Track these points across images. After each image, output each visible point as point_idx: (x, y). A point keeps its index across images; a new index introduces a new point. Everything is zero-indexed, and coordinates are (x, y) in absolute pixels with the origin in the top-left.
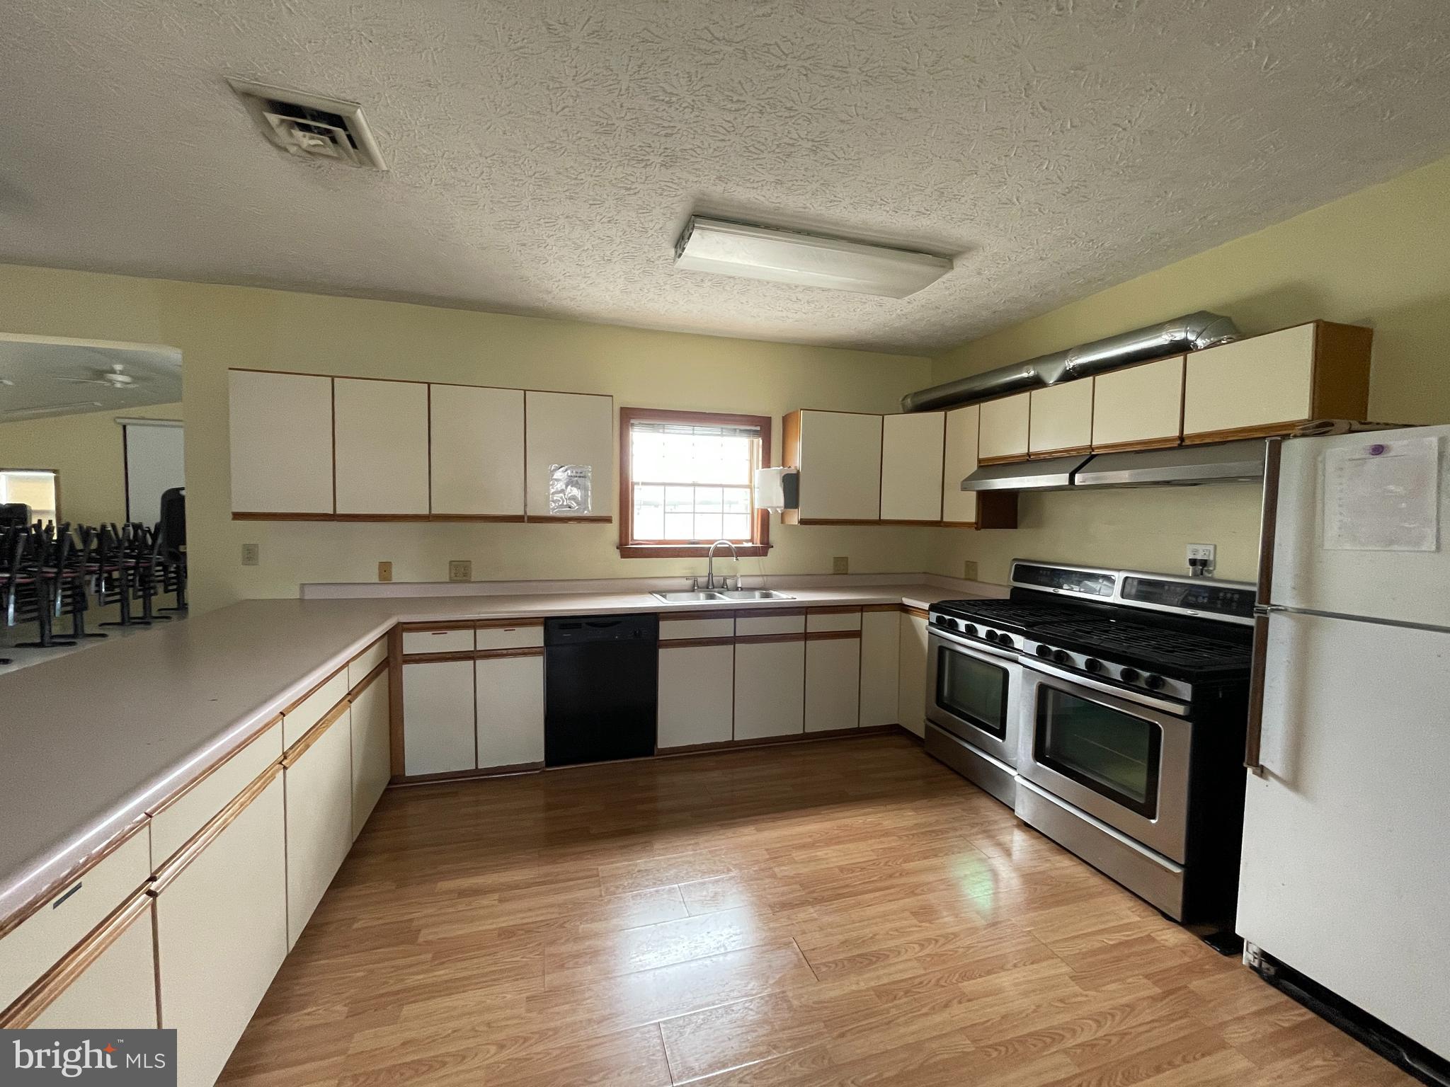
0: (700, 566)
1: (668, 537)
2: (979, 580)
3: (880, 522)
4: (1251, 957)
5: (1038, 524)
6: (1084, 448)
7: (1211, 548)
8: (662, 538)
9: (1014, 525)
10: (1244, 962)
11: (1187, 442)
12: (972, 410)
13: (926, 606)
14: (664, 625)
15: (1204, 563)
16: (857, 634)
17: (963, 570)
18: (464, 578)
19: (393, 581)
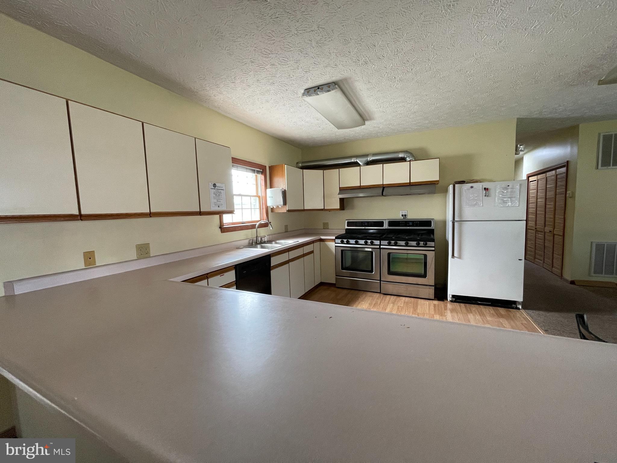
1: (234, 221)
2: (330, 228)
3: (304, 210)
4: (450, 299)
5: (353, 208)
7: (407, 211)
9: (344, 210)
11: (411, 184)
12: (336, 171)
13: (334, 238)
14: (273, 259)
15: (405, 215)
16: (312, 252)
17: (322, 226)
18: (147, 255)
19: (97, 265)
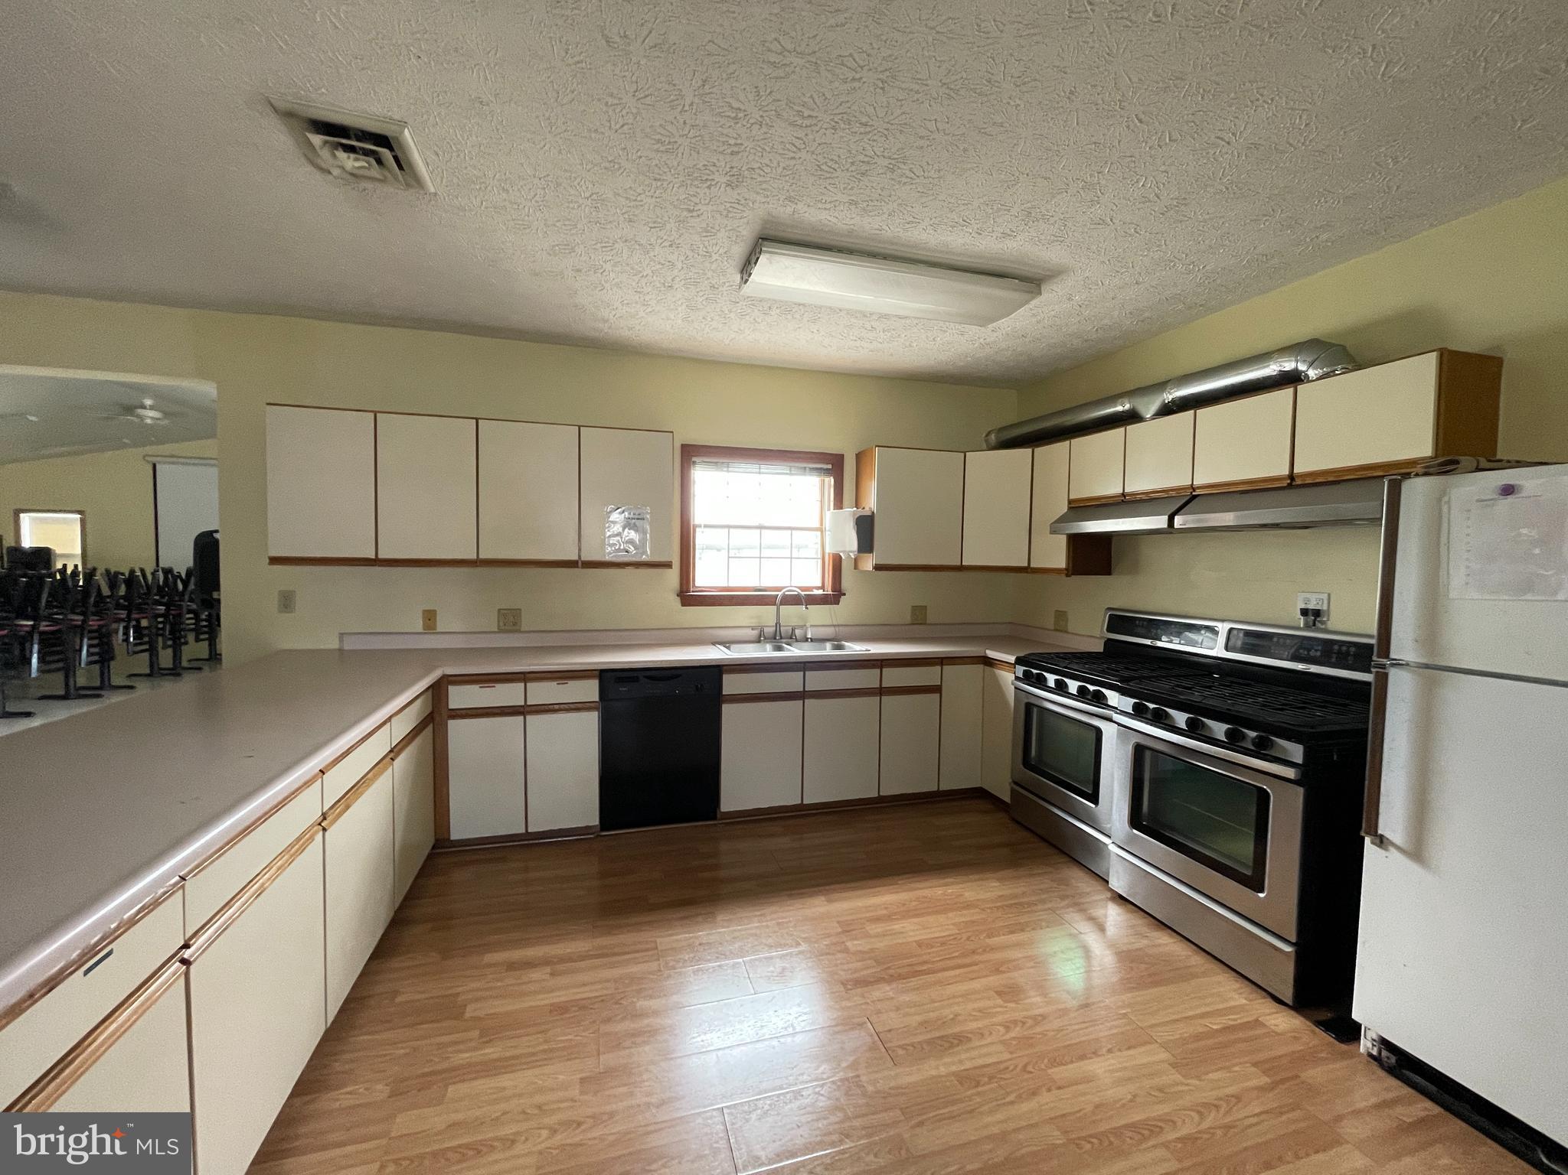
0: (766, 615)
1: (732, 584)
2: (1070, 629)
3: (961, 568)
4: (1369, 1045)
5: (1134, 569)
6: (1184, 488)
7: (1325, 597)
8: (725, 585)
9: (1109, 573)
10: (1362, 1049)
11: (1298, 482)
12: (1062, 446)
13: (1012, 659)
14: (728, 679)
15: (1317, 613)
16: (937, 689)
17: (1052, 620)
18: (514, 628)
19: (438, 630)
